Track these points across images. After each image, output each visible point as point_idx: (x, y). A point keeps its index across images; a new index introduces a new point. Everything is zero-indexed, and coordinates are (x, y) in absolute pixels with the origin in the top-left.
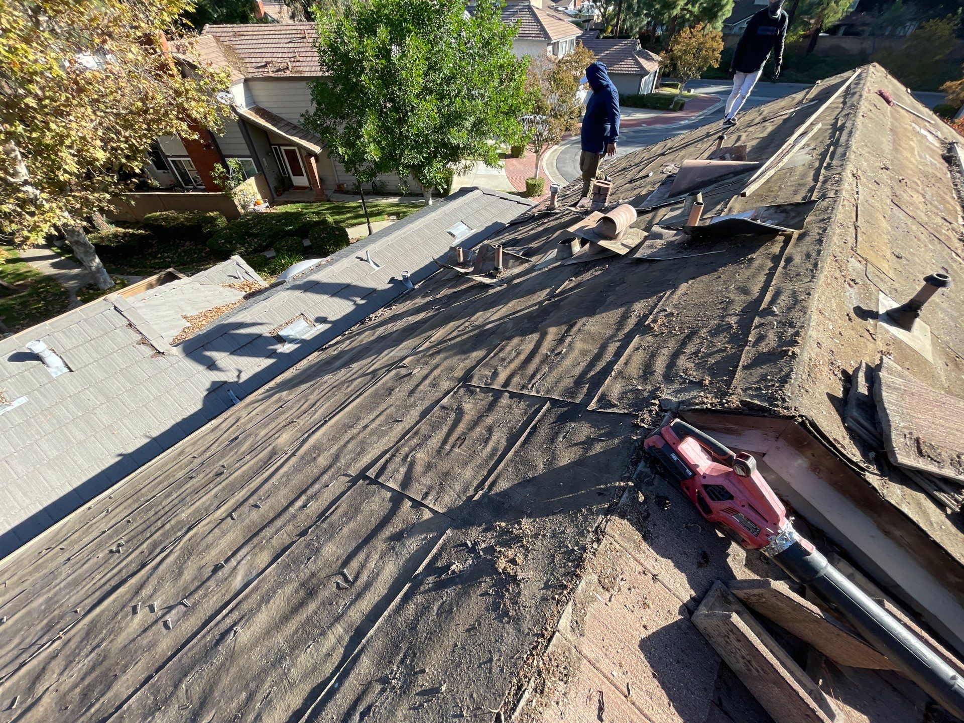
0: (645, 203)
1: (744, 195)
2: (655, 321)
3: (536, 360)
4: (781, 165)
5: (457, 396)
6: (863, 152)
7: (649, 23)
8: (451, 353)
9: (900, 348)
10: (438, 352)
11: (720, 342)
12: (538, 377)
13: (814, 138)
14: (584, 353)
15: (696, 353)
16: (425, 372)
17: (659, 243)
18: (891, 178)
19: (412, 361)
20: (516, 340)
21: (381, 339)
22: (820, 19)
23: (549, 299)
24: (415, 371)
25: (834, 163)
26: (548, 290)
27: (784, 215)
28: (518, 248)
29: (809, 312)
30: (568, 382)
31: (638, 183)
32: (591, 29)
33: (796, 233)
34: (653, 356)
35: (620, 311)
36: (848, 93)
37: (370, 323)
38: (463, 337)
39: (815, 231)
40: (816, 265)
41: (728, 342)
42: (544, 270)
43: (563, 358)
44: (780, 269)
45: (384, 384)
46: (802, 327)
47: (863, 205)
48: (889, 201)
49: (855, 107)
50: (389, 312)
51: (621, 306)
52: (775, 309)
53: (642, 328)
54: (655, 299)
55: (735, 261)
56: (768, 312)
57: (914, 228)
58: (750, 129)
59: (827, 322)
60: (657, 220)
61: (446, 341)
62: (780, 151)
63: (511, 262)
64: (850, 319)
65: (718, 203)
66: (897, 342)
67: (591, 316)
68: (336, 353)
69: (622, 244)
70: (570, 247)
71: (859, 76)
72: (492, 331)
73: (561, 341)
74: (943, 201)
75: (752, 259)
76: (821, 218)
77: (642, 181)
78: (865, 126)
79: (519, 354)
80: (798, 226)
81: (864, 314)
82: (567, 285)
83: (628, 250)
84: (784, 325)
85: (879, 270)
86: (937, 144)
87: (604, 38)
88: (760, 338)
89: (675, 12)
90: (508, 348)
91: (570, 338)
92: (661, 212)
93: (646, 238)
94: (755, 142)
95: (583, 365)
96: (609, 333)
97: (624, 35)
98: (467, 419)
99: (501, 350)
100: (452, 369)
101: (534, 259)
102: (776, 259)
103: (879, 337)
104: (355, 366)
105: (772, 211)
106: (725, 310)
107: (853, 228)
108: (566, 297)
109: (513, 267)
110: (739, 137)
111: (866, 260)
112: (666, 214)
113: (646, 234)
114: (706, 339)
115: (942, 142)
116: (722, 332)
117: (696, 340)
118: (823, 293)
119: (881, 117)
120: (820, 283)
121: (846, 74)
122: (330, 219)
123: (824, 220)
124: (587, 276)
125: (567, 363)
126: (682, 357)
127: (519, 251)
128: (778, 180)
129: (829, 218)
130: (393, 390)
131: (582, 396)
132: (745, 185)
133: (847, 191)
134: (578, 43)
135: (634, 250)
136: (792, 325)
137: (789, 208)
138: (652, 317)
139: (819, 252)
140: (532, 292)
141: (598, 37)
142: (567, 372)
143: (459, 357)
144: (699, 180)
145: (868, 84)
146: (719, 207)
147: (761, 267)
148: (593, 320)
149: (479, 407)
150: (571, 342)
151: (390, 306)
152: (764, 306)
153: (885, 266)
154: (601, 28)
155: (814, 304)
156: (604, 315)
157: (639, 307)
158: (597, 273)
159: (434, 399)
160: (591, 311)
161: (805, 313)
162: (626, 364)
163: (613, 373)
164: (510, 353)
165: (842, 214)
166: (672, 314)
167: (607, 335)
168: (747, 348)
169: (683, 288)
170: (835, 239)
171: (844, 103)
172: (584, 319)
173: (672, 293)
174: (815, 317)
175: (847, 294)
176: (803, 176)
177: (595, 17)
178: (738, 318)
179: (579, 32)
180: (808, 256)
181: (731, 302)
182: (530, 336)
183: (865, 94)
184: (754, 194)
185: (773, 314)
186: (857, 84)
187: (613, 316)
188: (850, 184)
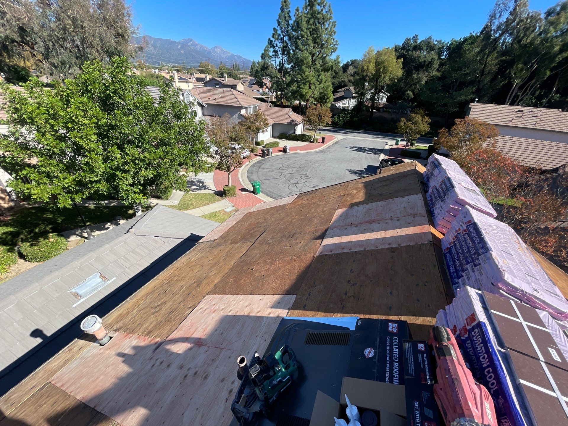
141: (270, 106)
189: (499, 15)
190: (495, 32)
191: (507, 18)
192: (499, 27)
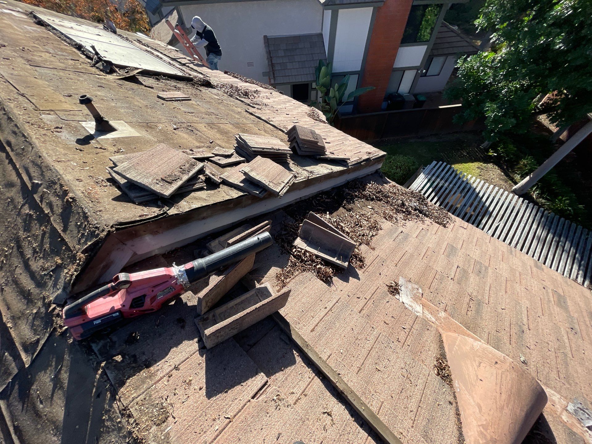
9: (123, 142)
15: (35, 252)
18: (15, 51)
29: (52, 168)
40: (24, 136)
41: (41, 226)
44: (11, 154)
46: (59, 179)
47: (12, 78)
48: (29, 67)
52: (37, 181)
56: (36, 187)
59: (68, 163)
64: (81, 150)
66: (117, 141)
74: (62, 50)
81: (86, 140)
84: (51, 186)
85: (66, 111)
88: (50, 205)
103: (105, 146)
106: (15, 207)
107: (21, 97)
111: (52, 111)
114: (29, 236)
115: (26, 14)
116: (30, 223)
117: (25, 244)
118: (47, 149)
120: (38, 145)
136: (55, 183)
139: (16, 126)
147: (1, 162)
152: (29, 185)
153: (67, 106)
155: (49, 159)
161: (50, 170)
168: (52, 219)
170: (16, 111)
174: (58, 167)
175: (63, 138)
178: (27, 206)
180: (14, 133)
185: (38, 185)
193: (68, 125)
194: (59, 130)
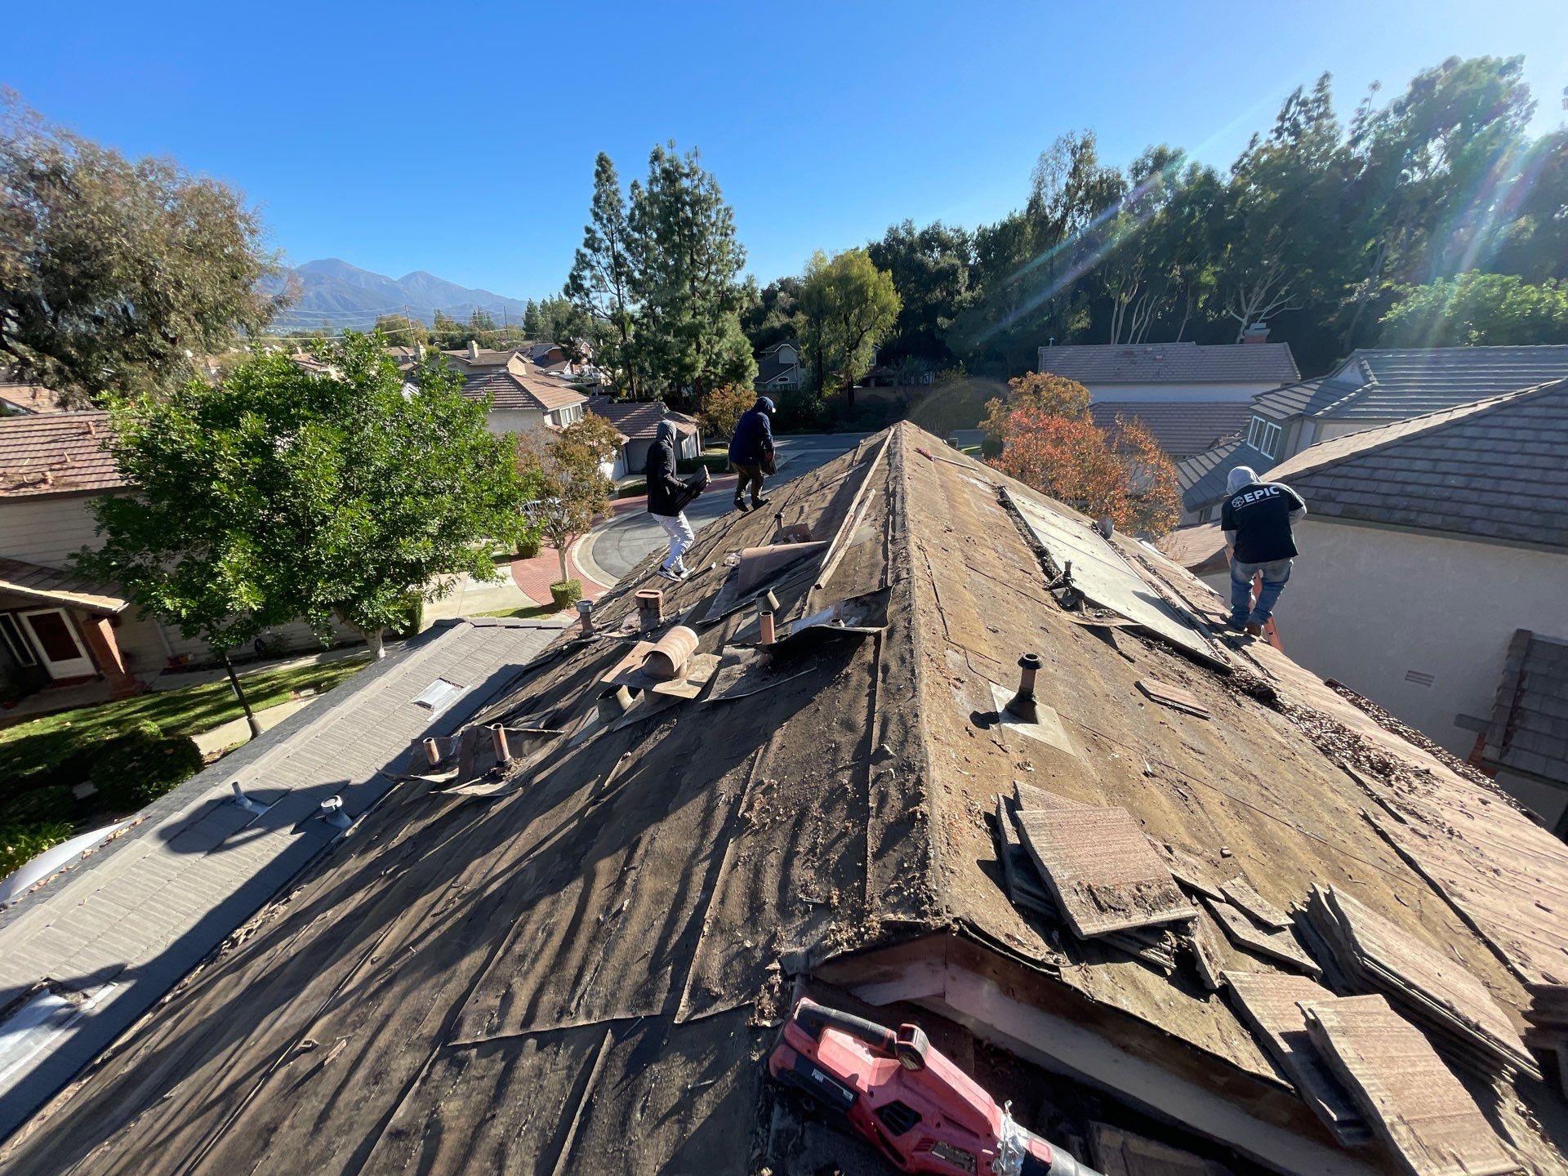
0: (712, 610)
1: (818, 587)
2: (750, 807)
3: (582, 940)
4: (848, 542)
5: (429, 1087)
6: (921, 518)
7: (670, 386)
8: (417, 975)
9: (1037, 751)
10: (389, 984)
11: (839, 820)
12: (587, 978)
13: (872, 506)
14: (658, 899)
15: (812, 850)
16: (358, 1046)
17: (737, 669)
18: (958, 540)
19: (326, 1029)
20: (543, 906)
21: (256, 987)
22: (848, 374)
23: (594, 803)
24: (333, 1055)
25: (898, 535)
26: (592, 784)
27: (865, 608)
28: (536, 716)
29: (923, 743)
30: (638, 971)
31: (700, 580)
32: (601, 394)
33: (884, 630)
34: (757, 873)
35: (701, 800)
36: (890, 454)
37: (232, 952)
38: (444, 928)
39: (901, 625)
40: (913, 671)
41: (848, 817)
42: (583, 746)
43: (626, 920)
44: (879, 685)
45: (254, 1119)
46: (922, 768)
47: (939, 580)
48: (964, 568)
49: (899, 469)
50: (283, 909)
51: (701, 789)
52: (888, 748)
53: (736, 826)
54: (745, 765)
55: (831, 682)
56: (882, 754)
57: (998, 590)
58: (811, 498)
59: (946, 748)
60: (729, 636)
61: (407, 949)
62: (843, 526)
63: (526, 745)
64: (971, 735)
65: (797, 599)
66: (1029, 744)
67: (661, 820)
68: (131, 1065)
69: (690, 682)
70: (617, 701)
71: (894, 434)
72: (500, 897)
73: (619, 884)
74: (1015, 551)
75: (847, 675)
76: (902, 606)
77: (704, 577)
78: (915, 489)
79: (550, 934)
80: (882, 622)
81: (984, 720)
82: (620, 767)
83: (699, 689)
84: (903, 771)
85: (980, 655)
86: (990, 491)
87: (620, 402)
88: (883, 797)
89: (697, 374)
90: (530, 928)
91: (633, 874)
92: (734, 620)
93: (721, 665)
94: (818, 514)
95: (658, 924)
96: (691, 845)
97: (645, 398)
98: (450, 1142)
99: (518, 935)
100: (417, 1017)
101: (565, 730)
102: (872, 669)
103: (1009, 746)
104: (179, 1092)
105: (852, 605)
106: (834, 762)
107: (936, 611)
108: (621, 793)
109: (531, 751)
110: (802, 508)
111: (963, 647)
112: (740, 623)
113: (720, 658)
114: (820, 819)
115: (993, 488)
116: (837, 801)
117: (809, 826)
118: (930, 709)
119: (927, 475)
120: (923, 695)
121: (884, 432)
122: (151, 727)
123: (904, 609)
124: (649, 745)
125: (634, 928)
126: (796, 862)
127: (539, 720)
128: (851, 560)
129: (910, 605)
130: (275, 1129)
131: (664, 996)
132: (817, 572)
133: (917, 568)
134: (585, 411)
135: (706, 688)
136: (912, 771)
137: (868, 599)
138: (745, 798)
139: (911, 652)
140: (565, 794)
141: (611, 402)
142: (636, 948)
143: (433, 981)
144: (769, 571)
145: (904, 443)
146: (798, 605)
147: (859, 686)
148: (664, 826)
149: (476, 1098)
150: (637, 881)
151: (289, 892)
152: (874, 747)
153: (984, 648)
154: (612, 392)
155: (925, 728)
156: (680, 812)
157: (726, 786)
158: (662, 737)
159: (376, 1116)
160: (660, 813)
161: (919, 745)
162: (722, 902)
163: (706, 929)
164: (533, 939)
165: (921, 598)
166: (770, 786)
167: (689, 851)
168: (871, 820)
169: (778, 737)
170: (923, 631)
171: (889, 464)
172: (651, 830)
173: (766, 750)
174: (931, 747)
175: (958, 700)
176: (873, 554)
177: (603, 381)
178: (850, 773)
179: (585, 399)
180: (903, 660)
181: (837, 749)
182: (568, 889)
183: (905, 454)
184: (829, 584)
185: (886, 755)
186: (896, 443)
187: (692, 811)
188: (918, 559)
189: (1050, 178)
190: (1053, 210)
191: (1067, 184)
192: (1056, 201)
193: (974, 682)
194: (958, 684)
